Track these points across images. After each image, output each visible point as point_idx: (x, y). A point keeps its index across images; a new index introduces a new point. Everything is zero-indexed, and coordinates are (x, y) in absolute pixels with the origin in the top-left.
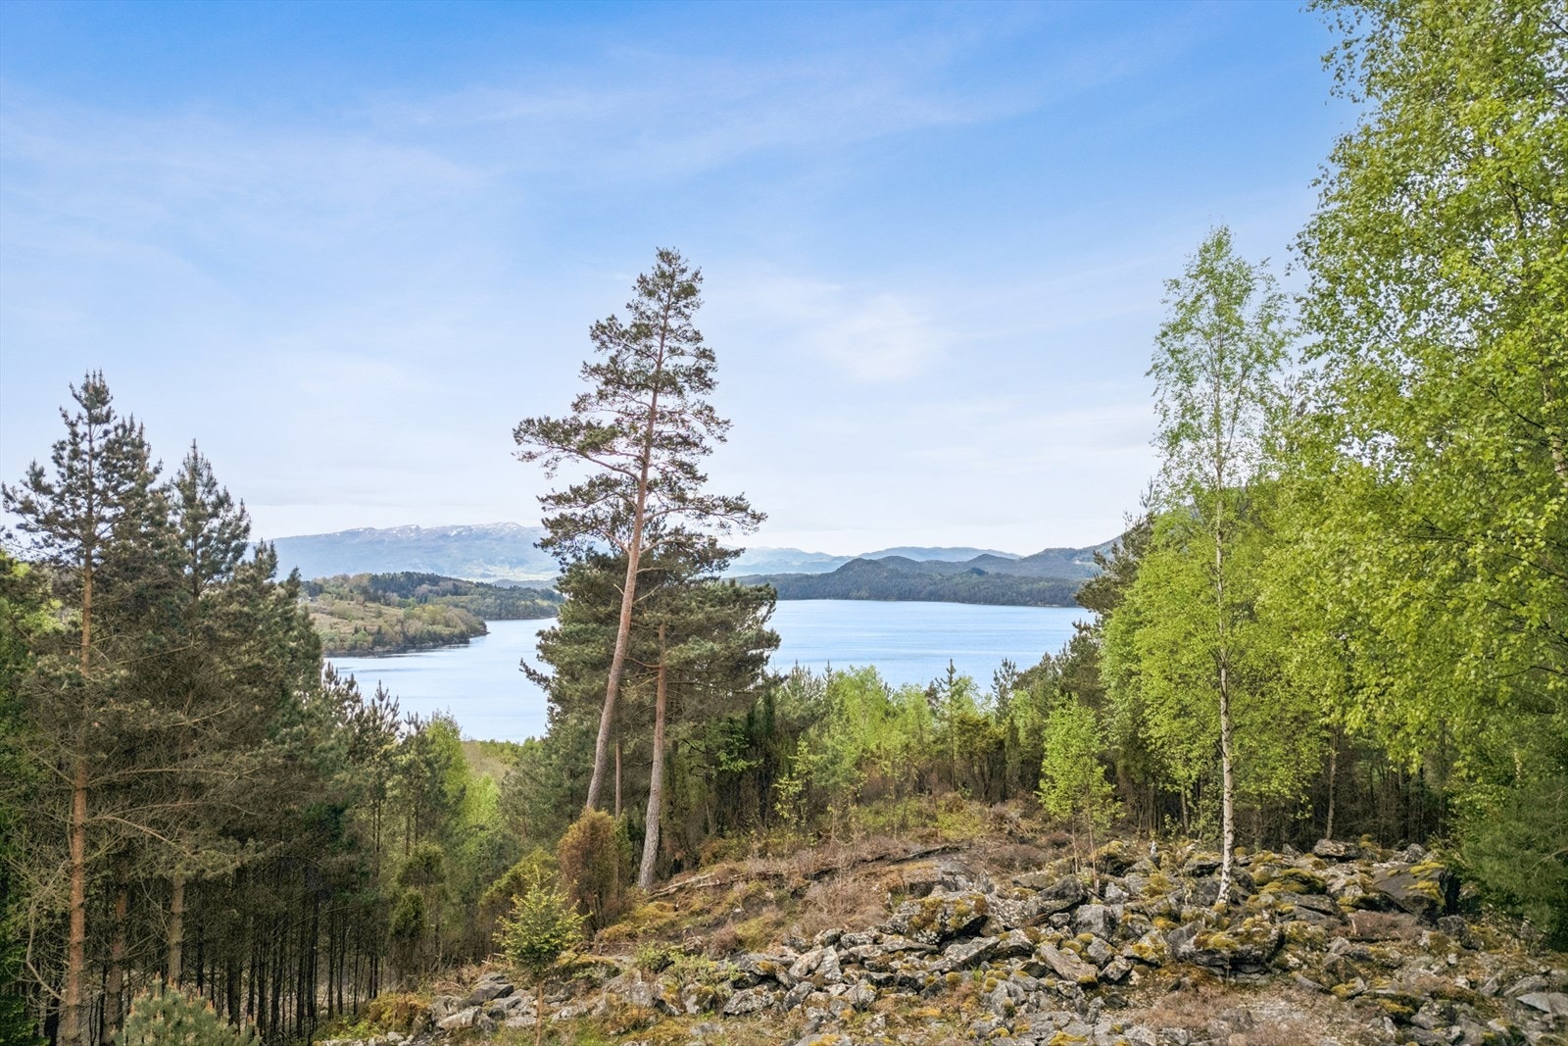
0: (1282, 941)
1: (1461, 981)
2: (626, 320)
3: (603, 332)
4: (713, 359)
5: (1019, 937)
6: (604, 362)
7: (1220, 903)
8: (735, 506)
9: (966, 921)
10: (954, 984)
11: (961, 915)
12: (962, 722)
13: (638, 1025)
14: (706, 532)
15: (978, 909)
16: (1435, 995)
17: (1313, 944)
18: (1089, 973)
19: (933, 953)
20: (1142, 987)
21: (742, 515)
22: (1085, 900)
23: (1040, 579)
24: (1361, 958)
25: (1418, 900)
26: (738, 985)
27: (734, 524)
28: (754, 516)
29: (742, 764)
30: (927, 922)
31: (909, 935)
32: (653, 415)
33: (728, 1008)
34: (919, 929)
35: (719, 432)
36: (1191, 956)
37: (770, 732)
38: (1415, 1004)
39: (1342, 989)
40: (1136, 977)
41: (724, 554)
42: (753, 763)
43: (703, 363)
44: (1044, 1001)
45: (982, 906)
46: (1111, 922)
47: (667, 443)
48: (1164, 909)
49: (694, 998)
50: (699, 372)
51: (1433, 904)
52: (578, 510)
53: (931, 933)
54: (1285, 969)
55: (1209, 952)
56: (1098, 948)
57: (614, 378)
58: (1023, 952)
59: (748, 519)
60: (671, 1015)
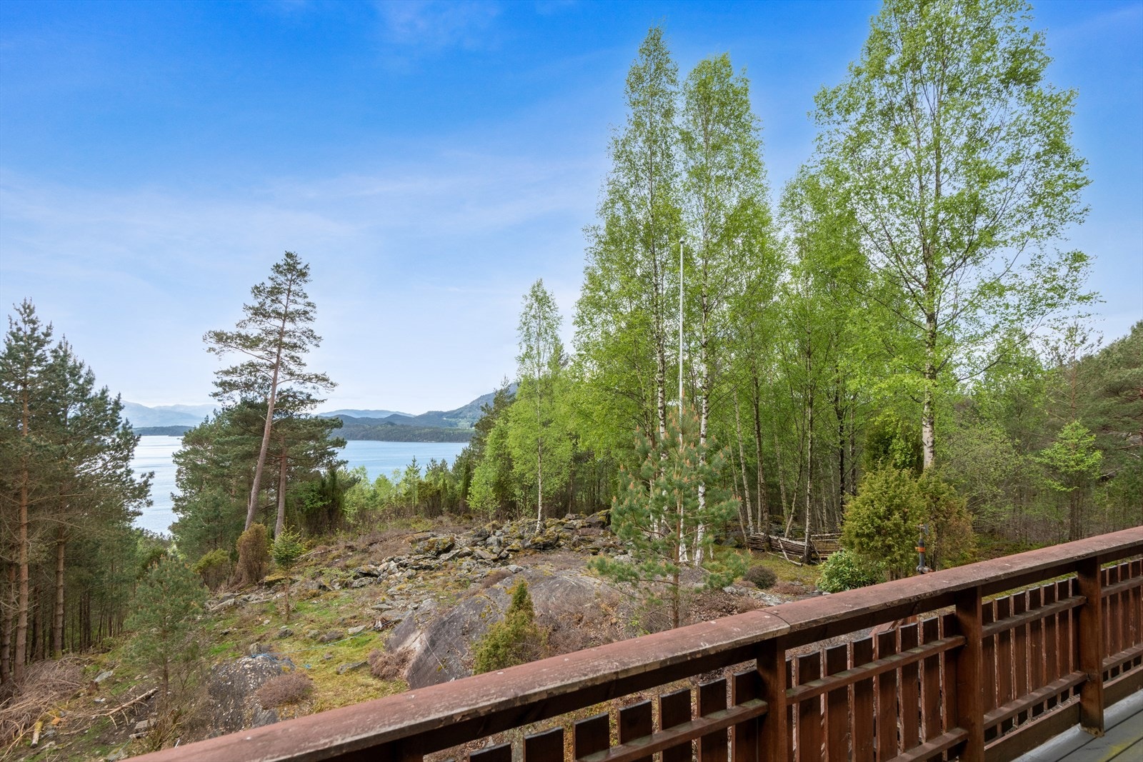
0: (558, 538)
1: (611, 542)
2: (269, 284)
3: (257, 290)
4: (315, 308)
5: (467, 549)
6: (257, 305)
7: (537, 531)
8: (322, 379)
9: (447, 546)
10: (446, 566)
11: (445, 544)
12: (420, 484)
13: (314, 596)
14: (305, 391)
15: (451, 541)
16: (604, 547)
17: (568, 539)
18: (495, 556)
19: (434, 559)
20: (513, 559)
21: (326, 383)
22: (489, 536)
23: (425, 428)
24: (583, 540)
25: (599, 522)
26: (355, 578)
27: (321, 387)
28: (332, 384)
29: (320, 504)
30: (431, 548)
31: (424, 554)
32: (282, 333)
33: (353, 585)
34: (428, 551)
35: (315, 342)
36: (530, 546)
37: (334, 488)
38: (598, 549)
39: (577, 549)
40: (511, 556)
41: (313, 401)
42: (326, 503)
43: (308, 309)
44: (480, 566)
45: (452, 540)
46: (499, 542)
47: (287, 346)
48: (517, 535)
49: (338, 584)
50: (305, 313)
51: (604, 523)
52: (235, 378)
53: (433, 552)
54: (560, 546)
55: (536, 544)
56: (496, 549)
57: (259, 312)
58: (468, 554)
59: (329, 385)
60: (329, 590)
